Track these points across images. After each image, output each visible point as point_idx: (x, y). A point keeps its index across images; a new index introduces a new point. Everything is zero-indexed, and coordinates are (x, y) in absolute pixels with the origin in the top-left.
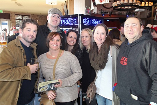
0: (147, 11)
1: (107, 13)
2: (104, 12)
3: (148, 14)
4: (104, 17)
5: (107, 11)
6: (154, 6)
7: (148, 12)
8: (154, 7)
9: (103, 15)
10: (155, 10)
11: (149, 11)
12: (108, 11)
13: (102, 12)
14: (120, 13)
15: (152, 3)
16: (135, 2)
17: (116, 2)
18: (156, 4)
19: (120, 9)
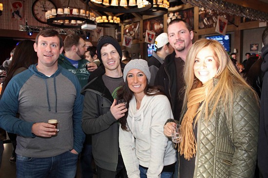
1: (39, 30)
2: (32, 29)
3: (116, 37)
4: (32, 37)
5: (38, 27)
6: (124, 24)
7: (116, 33)
8: (125, 26)
9: (30, 34)
10: (126, 30)
11: (118, 31)
12: (40, 27)
13: (27, 29)
14: (63, 32)
15: (118, 19)
16: (83, 14)
17: (50, 11)
18: (127, 21)
19: (63, 24)
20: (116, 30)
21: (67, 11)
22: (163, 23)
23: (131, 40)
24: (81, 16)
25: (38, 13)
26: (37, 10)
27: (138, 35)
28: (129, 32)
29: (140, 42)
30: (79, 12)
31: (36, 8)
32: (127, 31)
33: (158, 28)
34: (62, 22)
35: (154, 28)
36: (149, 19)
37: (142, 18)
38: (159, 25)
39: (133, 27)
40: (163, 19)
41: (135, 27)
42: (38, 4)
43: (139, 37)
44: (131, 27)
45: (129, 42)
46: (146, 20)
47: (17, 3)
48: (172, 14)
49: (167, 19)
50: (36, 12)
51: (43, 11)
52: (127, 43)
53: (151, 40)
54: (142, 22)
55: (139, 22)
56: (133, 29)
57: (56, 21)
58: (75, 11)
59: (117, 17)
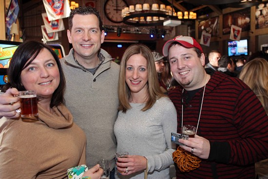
0: (188, 29)
1: (113, 29)
2: (107, 28)
5: (113, 26)
6: (199, 20)
7: (189, 31)
8: (199, 22)
10: (201, 26)
11: (191, 29)
14: (138, 31)
15: (195, 14)
16: (164, 9)
17: (127, 8)
18: (202, 17)
19: (137, 22)
20: (189, 28)
21: (146, 6)
22: (249, 17)
23: (209, 37)
24: (161, 11)
25: (110, 13)
26: (109, 9)
27: (216, 32)
28: (205, 29)
29: (219, 39)
30: (159, 7)
31: (108, 7)
32: (203, 28)
33: (243, 23)
34: (137, 20)
35: (237, 22)
36: (231, 14)
37: (222, 13)
38: (245, 18)
39: (210, 23)
40: (250, 12)
41: (213, 23)
42: (110, 3)
43: (218, 34)
44: (207, 23)
45: (207, 40)
46: (227, 14)
47: (90, 3)
48: (263, 5)
49: (256, 11)
50: (108, 12)
51: (114, 10)
52: (205, 42)
53: (237, 37)
54: (221, 17)
55: (218, 17)
56: (210, 25)
57: (131, 19)
58: (155, 7)
59: (194, 12)
